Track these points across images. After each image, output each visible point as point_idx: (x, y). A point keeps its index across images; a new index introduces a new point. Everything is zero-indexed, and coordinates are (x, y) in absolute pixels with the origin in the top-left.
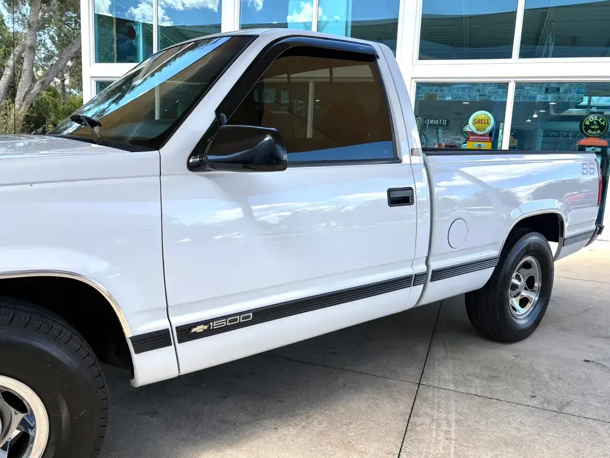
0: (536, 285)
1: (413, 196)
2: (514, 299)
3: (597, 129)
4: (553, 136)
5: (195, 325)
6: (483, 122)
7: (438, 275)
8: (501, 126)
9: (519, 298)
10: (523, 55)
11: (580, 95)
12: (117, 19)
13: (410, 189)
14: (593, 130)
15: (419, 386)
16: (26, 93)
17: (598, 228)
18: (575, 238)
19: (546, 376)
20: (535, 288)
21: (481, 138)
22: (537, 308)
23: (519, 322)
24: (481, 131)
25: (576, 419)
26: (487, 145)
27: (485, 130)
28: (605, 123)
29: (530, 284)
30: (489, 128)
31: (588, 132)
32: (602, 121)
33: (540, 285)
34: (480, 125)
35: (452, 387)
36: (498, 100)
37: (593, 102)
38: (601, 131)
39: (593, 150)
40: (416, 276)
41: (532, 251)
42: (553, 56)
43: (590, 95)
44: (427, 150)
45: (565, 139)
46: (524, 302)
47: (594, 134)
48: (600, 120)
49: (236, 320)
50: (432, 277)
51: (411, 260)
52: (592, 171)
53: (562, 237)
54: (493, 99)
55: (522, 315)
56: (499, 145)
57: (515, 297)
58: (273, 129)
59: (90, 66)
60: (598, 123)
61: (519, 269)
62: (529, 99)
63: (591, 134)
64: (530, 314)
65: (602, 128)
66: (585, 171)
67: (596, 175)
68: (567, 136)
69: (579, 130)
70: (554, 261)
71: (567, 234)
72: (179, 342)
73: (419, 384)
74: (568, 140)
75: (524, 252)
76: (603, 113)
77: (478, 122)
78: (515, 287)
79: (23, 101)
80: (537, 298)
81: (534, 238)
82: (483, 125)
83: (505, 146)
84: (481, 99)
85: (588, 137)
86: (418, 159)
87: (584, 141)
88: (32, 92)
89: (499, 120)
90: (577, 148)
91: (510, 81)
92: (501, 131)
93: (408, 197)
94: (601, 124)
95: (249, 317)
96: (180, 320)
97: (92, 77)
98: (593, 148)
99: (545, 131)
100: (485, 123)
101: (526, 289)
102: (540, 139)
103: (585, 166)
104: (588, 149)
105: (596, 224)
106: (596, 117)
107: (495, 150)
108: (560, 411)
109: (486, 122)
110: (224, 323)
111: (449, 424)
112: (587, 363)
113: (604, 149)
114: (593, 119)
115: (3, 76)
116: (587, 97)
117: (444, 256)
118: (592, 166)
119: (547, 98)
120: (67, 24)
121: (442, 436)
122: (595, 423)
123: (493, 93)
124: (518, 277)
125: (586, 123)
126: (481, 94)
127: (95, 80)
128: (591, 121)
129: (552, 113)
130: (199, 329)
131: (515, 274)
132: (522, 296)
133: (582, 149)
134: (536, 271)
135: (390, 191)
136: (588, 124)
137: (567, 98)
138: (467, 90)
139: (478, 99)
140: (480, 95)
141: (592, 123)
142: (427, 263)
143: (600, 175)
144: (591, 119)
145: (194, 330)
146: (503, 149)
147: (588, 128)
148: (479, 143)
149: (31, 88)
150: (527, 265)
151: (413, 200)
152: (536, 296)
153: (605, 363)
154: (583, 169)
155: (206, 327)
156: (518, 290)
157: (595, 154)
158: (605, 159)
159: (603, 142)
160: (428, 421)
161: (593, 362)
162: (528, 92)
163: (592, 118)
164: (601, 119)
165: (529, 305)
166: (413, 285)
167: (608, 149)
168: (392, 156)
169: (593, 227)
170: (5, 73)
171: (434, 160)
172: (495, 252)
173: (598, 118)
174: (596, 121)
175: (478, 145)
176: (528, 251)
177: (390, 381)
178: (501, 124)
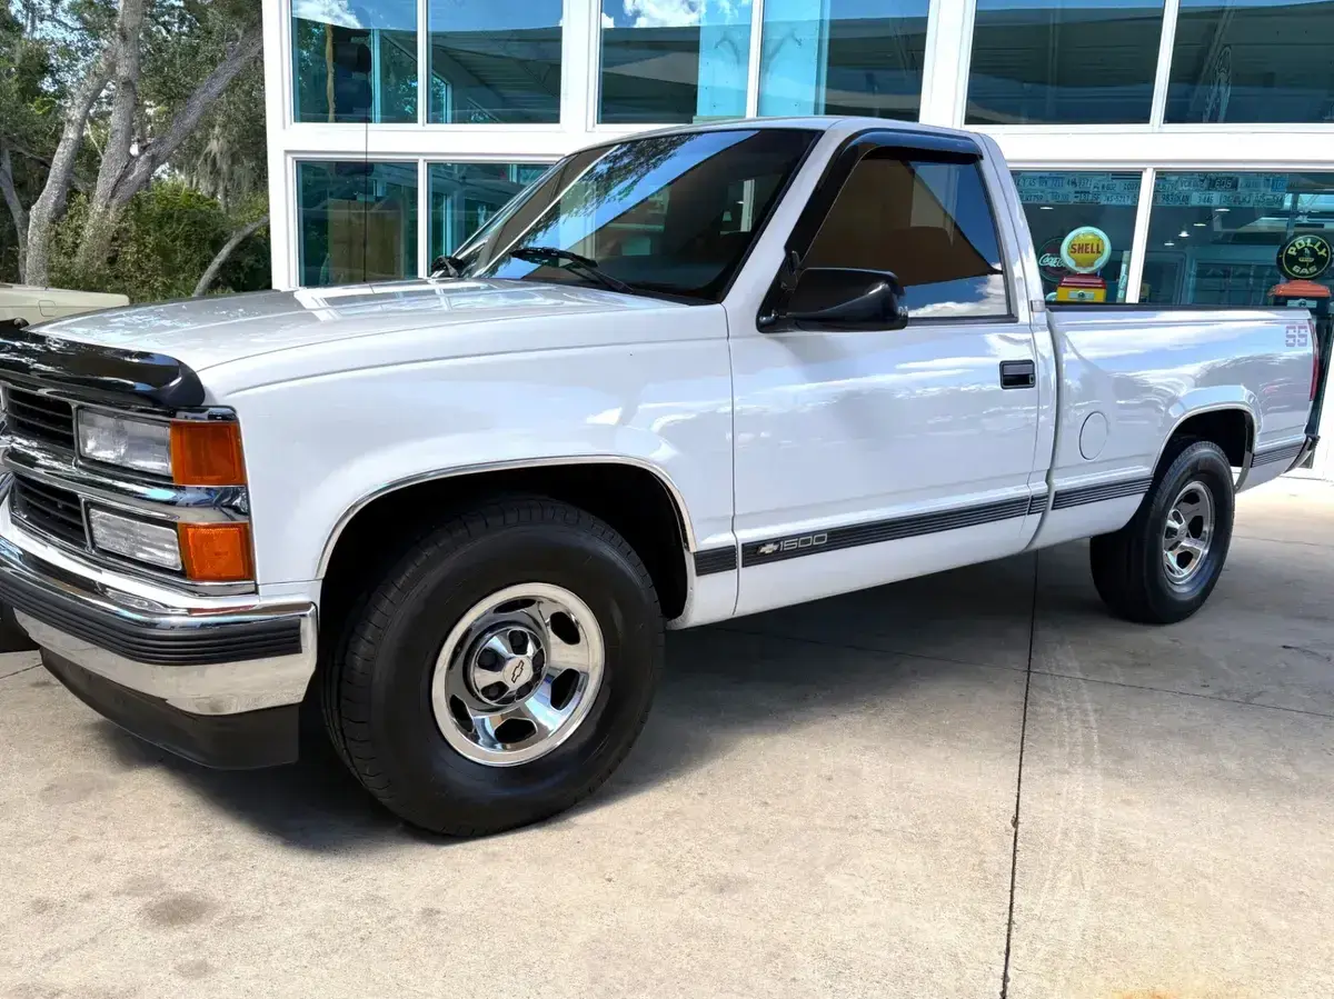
0: (1206, 528)
1: (1034, 374)
2: (1169, 554)
3: (1311, 264)
4: (1214, 276)
5: (764, 543)
6: (1089, 250)
7: (1064, 499)
8: (1125, 259)
9: (1178, 551)
10: (1171, 117)
11: (1279, 195)
12: (335, 29)
13: (1030, 362)
14: (1303, 265)
15: (1029, 675)
16: (118, 181)
17: (1310, 440)
18: (1272, 455)
19: (1223, 665)
20: (1203, 535)
21: (1086, 280)
22: (1206, 568)
23: (1176, 589)
24: (1084, 267)
25: (1271, 710)
26: (1098, 295)
27: (1092, 265)
28: (1327, 252)
29: (1195, 529)
30: (1101, 261)
31: (1294, 269)
32: (1321, 248)
33: (1212, 528)
34: (1081, 256)
35: (1079, 675)
36: (1114, 202)
37: (1303, 203)
38: (1319, 269)
39: (1301, 304)
40: (1033, 499)
41: (1202, 472)
42: (1227, 120)
43: (1296, 193)
44: (1053, 306)
45: (1241, 282)
46: (1185, 559)
47: (1304, 274)
48: (1316, 247)
49: (808, 541)
50: (1054, 502)
51: (1025, 473)
52: (1303, 340)
53: (1250, 450)
54: (1103, 201)
55: (1182, 580)
56: (1120, 294)
57: (1171, 549)
58: (889, 273)
59: (284, 128)
60: (1313, 253)
61: (1179, 503)
62: (1176, 201)
63: (1298, 274)
64: (1194, 579)
65: (1319, 261)
66: (1291, 341)
67: (1309, 349)
68: (1245, 276)
69: (1275, 264)
70: (1235, 491)
71: (1259, 445)
72: (743, 566)
73: (1029, 672)
74: (1248, 284)
75: (1189, 473)
76: (1322, 226)
77: (1076, 249)
78: (1172, 532)
79: (112, 196)
80: (1207, 551)
81: (1205, 451)
82: (1090, 256)
83: (1133, 295)
84: (1077, 200)
85: (1289, 278)
86: (1041, 317)
87: (1284, 288)
88: (131, 178)
89: (1123, 244)
90: (1271, 301)
91: (1145, 169)
92: (1124, 267)
93: (1027, 375)
94: (1320, 253)
95: (822, 539)
96: (748, 535)
97: (287, 152)
98: (1301, 300)
99: (1199, 265)
100: (1092, 252)
101: (1188, 536)
102: (1191, 282)
103: (1291, 332)
104: (1290, 302)
105: (1306, 432)
106: (1309, 241)
107: (1112, 303)
108: (1248, 701)
109: (1095, 248)
110: (796, 544)
111: (1085, 713)
112: (1288, 650)
113: (1323, 301)
114: (1303, 243)
115: (61, 143)
116: (1291, 195)
117: (1071, 470)
118: (1303, 331)
119: (1209, 200)
120: (164, 24)
121: (1077, 725)
122: (1301, 716)
123: (1103, 187)
124: (1177, 518)
125: (1290, 252)
126: (1078, 189)
127: (294, 158)
128: (1299, 248)
129: (1217, 226)
130: (767, 549)
131: (1172, 511)
132: (1183, 547)
133: (1280, 303)
134: (1206, 507)
135: (1003, 365)
136: (1294, 253)
137: (1251, 199)
138: (1050, 182)
139: (1072, 200)
140: (1076, 192)
141: (1301, 252)
142: (1048, 480)
143: (1316, 350)
144: (1300, 244)
145: (763, 550)
146: (1127, 301)
147: (1292, 261)
148: (1081, 291)
149: (127, 171)
150: (1192, 497)
151: (1033, 379)
152: (1205, 548)
153: (1316, 650)
154: (1289, 336)
155: (775, 548)
156: (1175, 538)
157: (1308, 312)
158: (1326, 322)
159: (1322, 290)
160: (1054, 710)
161: (1296, 648)
162: (1174, 186)
163: (1301, 242)
164: (1319, 243)
165: (1194, 564)
166: (1029, 513)
167: (1332, 304)
168: (1004, 312)
169: (1302, 437)
170: (64, 137)
171: (1063, 318)
172: (1145, 470)
173: (1313, 243)
174: (1309, 248)
175: (1079, 295)
176: (1197, 472)
177: (982, 668)
178: (1126, 253)
